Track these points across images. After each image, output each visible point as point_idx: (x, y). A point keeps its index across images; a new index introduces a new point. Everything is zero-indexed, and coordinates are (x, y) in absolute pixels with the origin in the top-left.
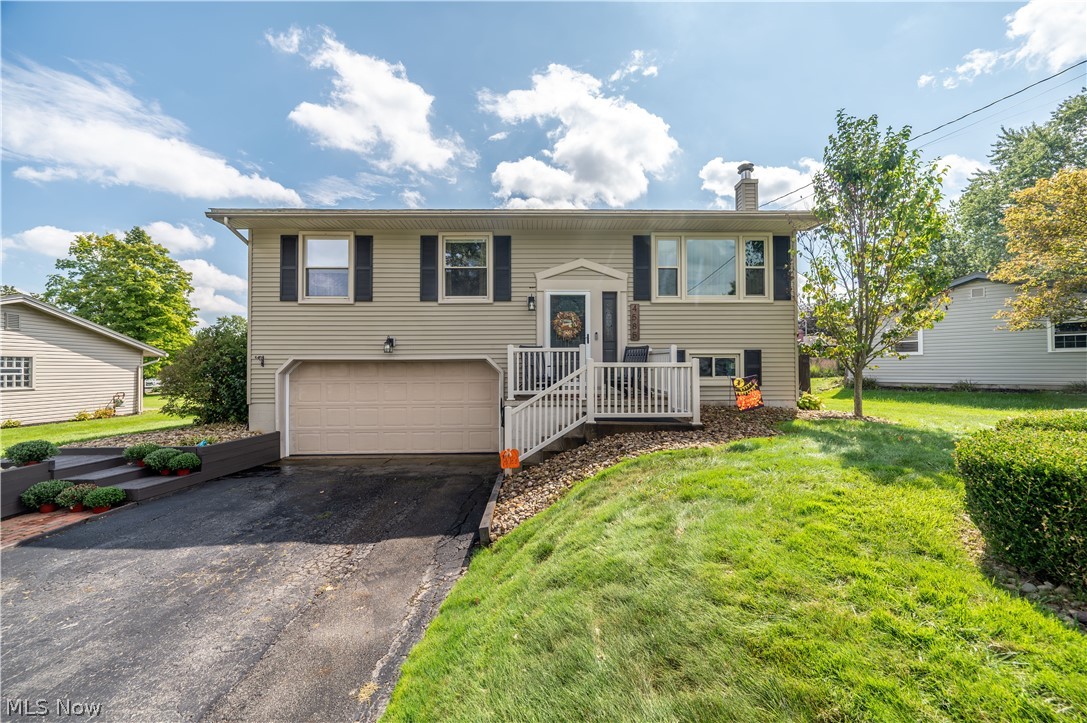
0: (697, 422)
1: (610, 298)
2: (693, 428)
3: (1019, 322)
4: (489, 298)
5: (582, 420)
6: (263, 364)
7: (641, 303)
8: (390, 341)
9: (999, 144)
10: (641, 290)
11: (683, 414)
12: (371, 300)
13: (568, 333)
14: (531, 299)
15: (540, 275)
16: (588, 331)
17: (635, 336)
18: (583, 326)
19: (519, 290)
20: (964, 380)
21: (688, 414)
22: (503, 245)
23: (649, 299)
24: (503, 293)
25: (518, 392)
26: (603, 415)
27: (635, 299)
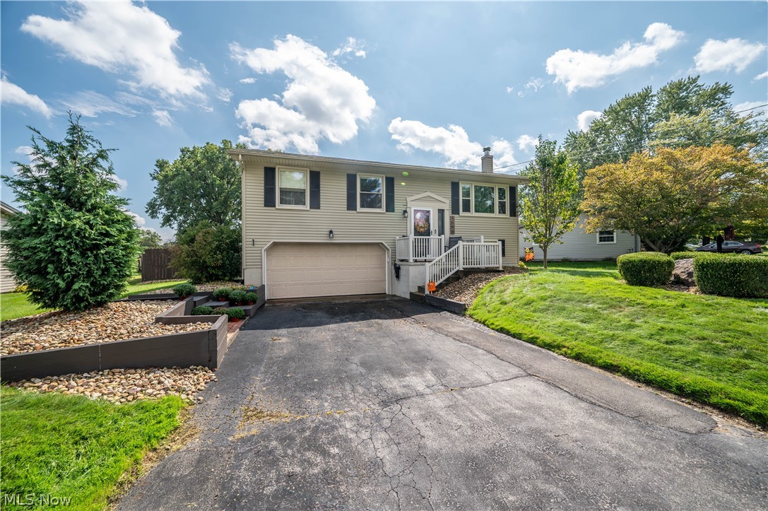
0: (501, 269)
1: (441, 212)
2: (499, 271)
3: (590, 230)
4: (383, 210)
5: (457, 269)
6: (253, 244)
7: (455, 216)
8: (331, 232)
9: (567, 139)
10: (455, 210)
11: (495, 266)
12: (319, 208)
13: (422, 230)
14: (405, 212)
15: (409, 199)
16: (431, 229)
17: (452, 232)
18: (429, 226)
19: (398, 206)
20: (566, 257)
21: (498, 266)
22: (390, 183)
23: (459, 214)
24: (390, 208)
25: (414, 258)
26: (465, 266)
27: (452, 213)
